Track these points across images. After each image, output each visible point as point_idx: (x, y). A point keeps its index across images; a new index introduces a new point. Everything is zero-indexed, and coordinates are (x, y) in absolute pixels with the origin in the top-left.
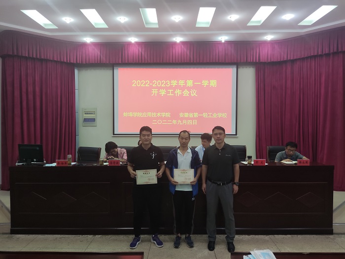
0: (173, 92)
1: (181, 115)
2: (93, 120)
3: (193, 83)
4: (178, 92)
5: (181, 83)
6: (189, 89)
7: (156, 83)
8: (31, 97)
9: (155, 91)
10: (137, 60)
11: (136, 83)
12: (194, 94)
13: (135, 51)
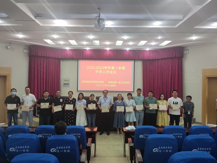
0: (105, 72)
1: (109, 82)
2: (68, 84)
3: (114, 68)
4: (108, 72)
5: (109, 68)
6: (113, 70)
7: (98, 67)
8: (42, 74)
9: (97, 71)
10: (89, 57)
11: (88, 68)
12: (115, 73)
13: (88, 53)
